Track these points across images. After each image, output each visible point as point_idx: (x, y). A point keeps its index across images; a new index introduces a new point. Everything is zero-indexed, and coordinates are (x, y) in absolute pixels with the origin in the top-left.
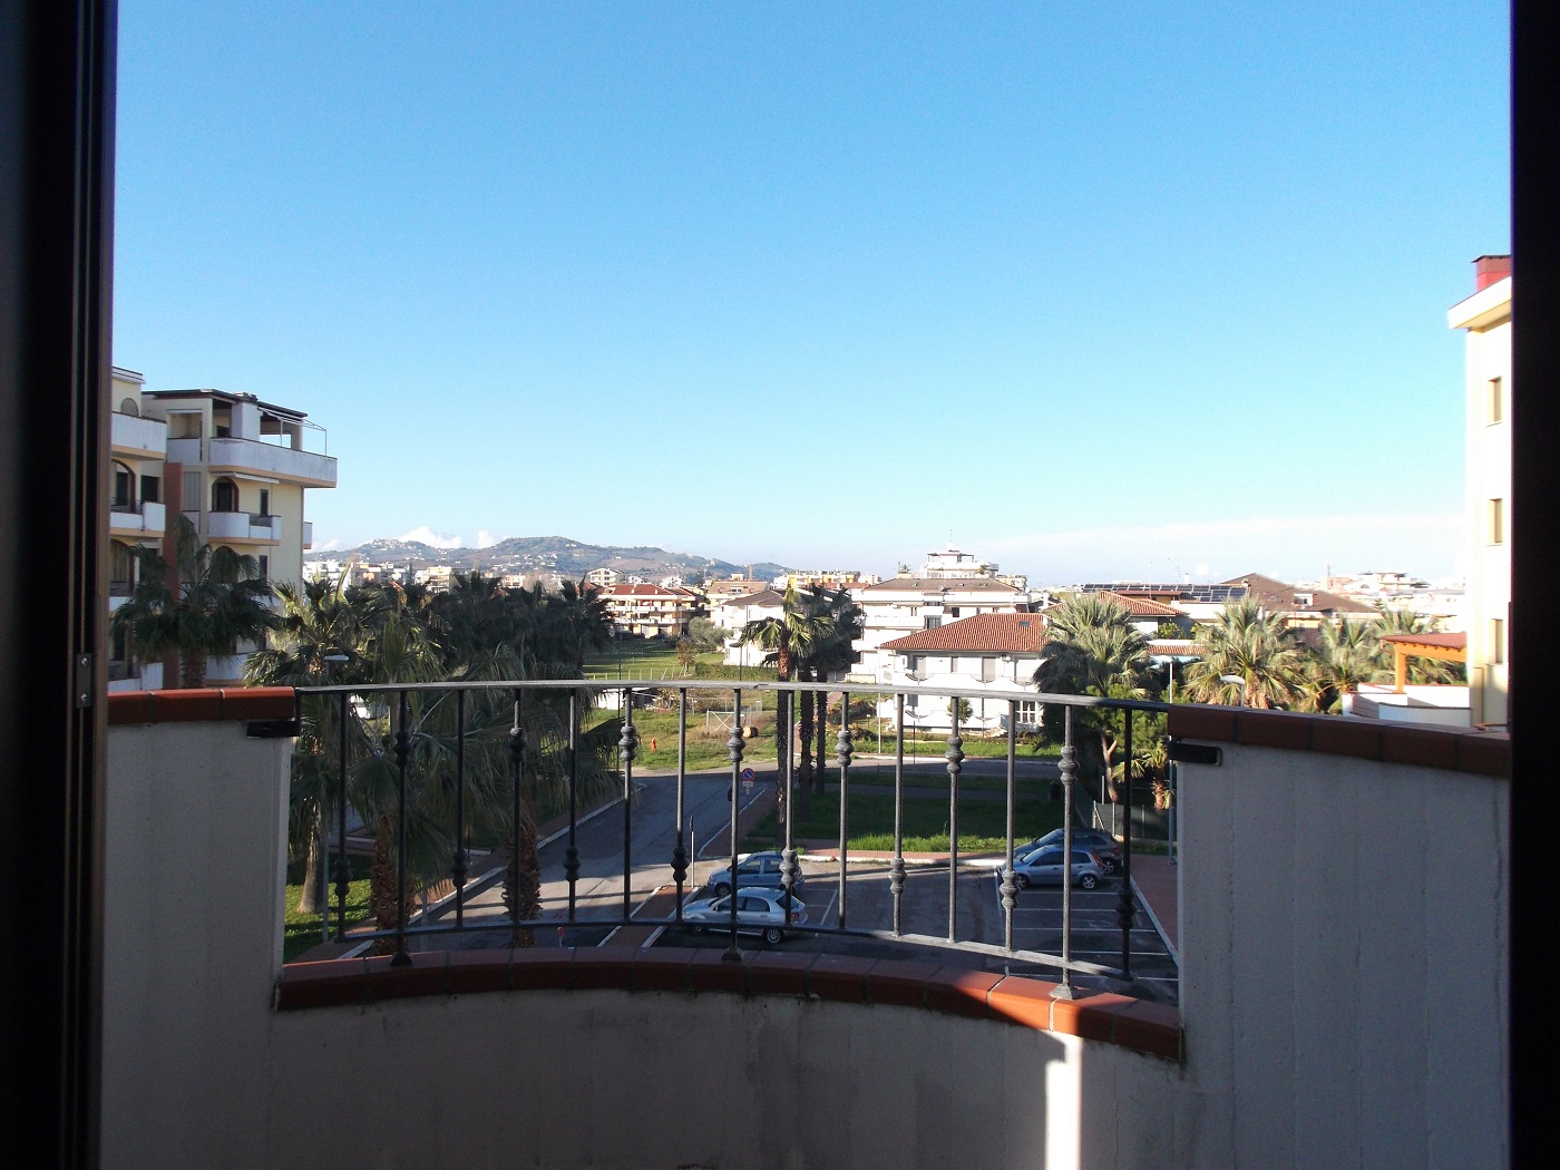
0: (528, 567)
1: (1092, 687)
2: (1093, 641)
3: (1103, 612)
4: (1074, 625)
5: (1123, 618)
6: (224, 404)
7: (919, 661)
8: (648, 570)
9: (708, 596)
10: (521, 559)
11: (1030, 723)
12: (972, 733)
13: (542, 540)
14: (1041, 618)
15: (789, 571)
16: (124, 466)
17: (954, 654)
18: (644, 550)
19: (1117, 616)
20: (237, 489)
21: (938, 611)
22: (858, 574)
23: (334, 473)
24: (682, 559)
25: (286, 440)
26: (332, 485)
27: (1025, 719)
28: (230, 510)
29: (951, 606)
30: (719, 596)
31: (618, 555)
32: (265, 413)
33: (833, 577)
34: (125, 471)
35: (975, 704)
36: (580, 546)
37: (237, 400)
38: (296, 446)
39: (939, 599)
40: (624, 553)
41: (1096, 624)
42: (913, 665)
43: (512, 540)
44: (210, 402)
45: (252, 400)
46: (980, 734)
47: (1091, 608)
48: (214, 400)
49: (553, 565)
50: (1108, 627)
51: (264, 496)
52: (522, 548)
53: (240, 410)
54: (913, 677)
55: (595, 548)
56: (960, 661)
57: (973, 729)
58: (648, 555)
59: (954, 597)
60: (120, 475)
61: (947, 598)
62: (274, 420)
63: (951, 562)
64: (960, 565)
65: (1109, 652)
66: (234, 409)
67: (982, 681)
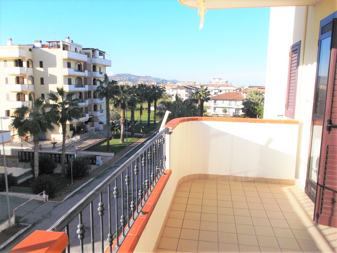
0: (122, 80)
1: (256, 106)
2: (256, 98)
3: (258, 92)
4: (252, 94)
5: (262, 93)
6: (94, 50)
7: (216, 101)
8: (148, 81)
9: (165, 87)
10: (120, 78)
11: (238, 114)
12: (227, 116)
13: (125, 74)
14: (241, 93)
15: (179, 82)
16: (80, 63)
17: (223, 100)
18: (147, 76)
19: (261, 93)
20: (96, 67)
21: (217, 91)
22: (195, 83)
23: (111, 64)
24: (155, 79)
25: (102, 57)
26: (111, 66)
27: (237, 113)
28: (95, 71)
29: (220, 90)
30: (168, 87)
31: (141, 78)
32: (100, 52)
33: (190, 83)
34: (80, 64)
35: (228, 109)
36: (133, 75)
37: (96, 50)
38: (104, 58)
39: (218, 88)
40: (142, 77)
41: (257, 94)
42: (215, 102)
43: (118, 74)
44: (91, 50)
45: (98, 50)
46: (228, 116)
47: (256, 91)
48: (92, 50)
49: (127, 80)
50: (259, 95)
51: (100, 68)
52: (120, 76)
53: (96, 52)
54: (215, 104)
55: (136, 76)
56: (225, 101)
57: (227, 115)
58: (148, 78)
59: (220, 88)
60: (79, 65)
61: (219, 88)
62: (101, 53)
63: (218, 80)
64: (220, 81)
65: (259, 100)
66: (95, 51)
67: (229, 105)
